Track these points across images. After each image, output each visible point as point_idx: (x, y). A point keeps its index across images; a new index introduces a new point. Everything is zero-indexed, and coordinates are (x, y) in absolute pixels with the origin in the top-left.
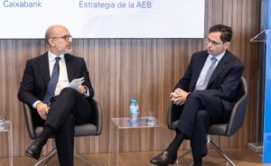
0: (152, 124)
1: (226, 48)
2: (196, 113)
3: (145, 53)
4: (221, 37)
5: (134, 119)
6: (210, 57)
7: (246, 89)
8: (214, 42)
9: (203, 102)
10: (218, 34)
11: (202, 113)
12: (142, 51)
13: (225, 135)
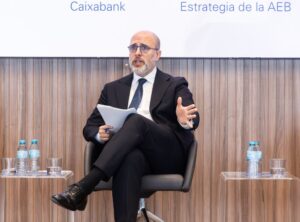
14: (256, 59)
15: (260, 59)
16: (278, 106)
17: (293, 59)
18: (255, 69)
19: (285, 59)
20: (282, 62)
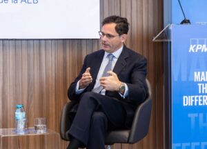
0: (41, 132)
1: (123, 41)
2: (92, 115)
3: (32, 56)
4: (116, 28)
5: (21, 126)
6: (106, 54)
7: (150, 92)
8: (109, 36)
9: (100, 103)
10: (113, 25)
11: (99, 115)
12: (28, 55)
13: (128, 142)
14: (12, 40)
15: (16, 40)
16: (29, 75)
17: (40, 40)
18: (11, 48)
19: (34, 40)
20: (31, 42)
